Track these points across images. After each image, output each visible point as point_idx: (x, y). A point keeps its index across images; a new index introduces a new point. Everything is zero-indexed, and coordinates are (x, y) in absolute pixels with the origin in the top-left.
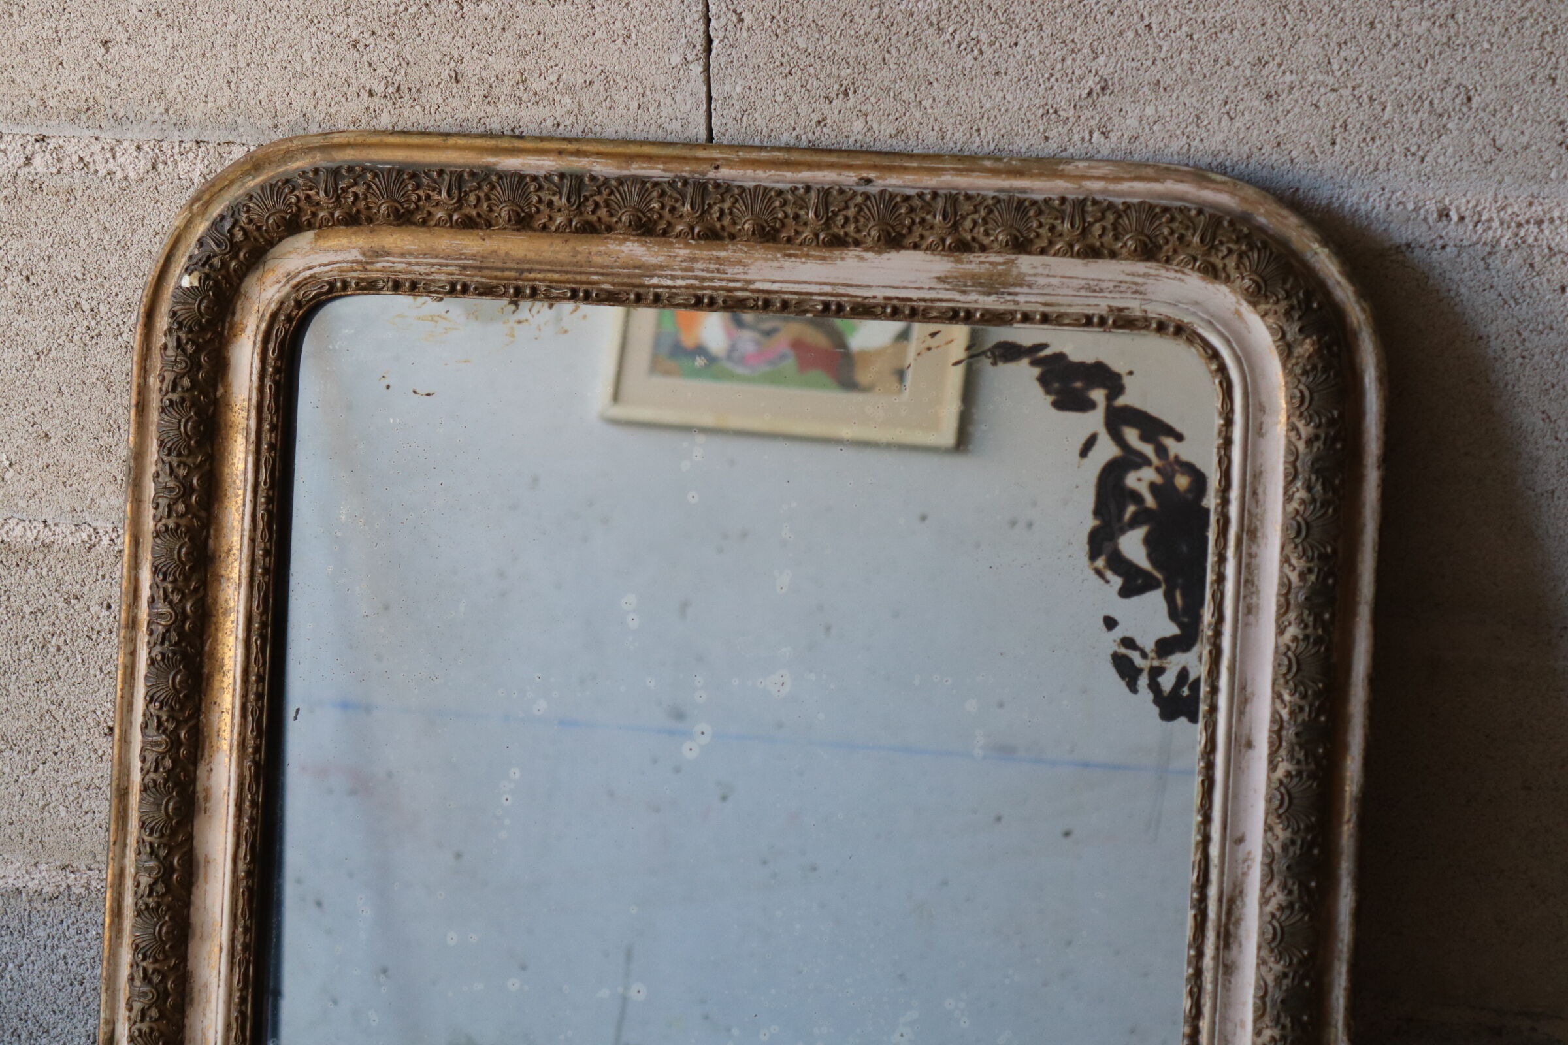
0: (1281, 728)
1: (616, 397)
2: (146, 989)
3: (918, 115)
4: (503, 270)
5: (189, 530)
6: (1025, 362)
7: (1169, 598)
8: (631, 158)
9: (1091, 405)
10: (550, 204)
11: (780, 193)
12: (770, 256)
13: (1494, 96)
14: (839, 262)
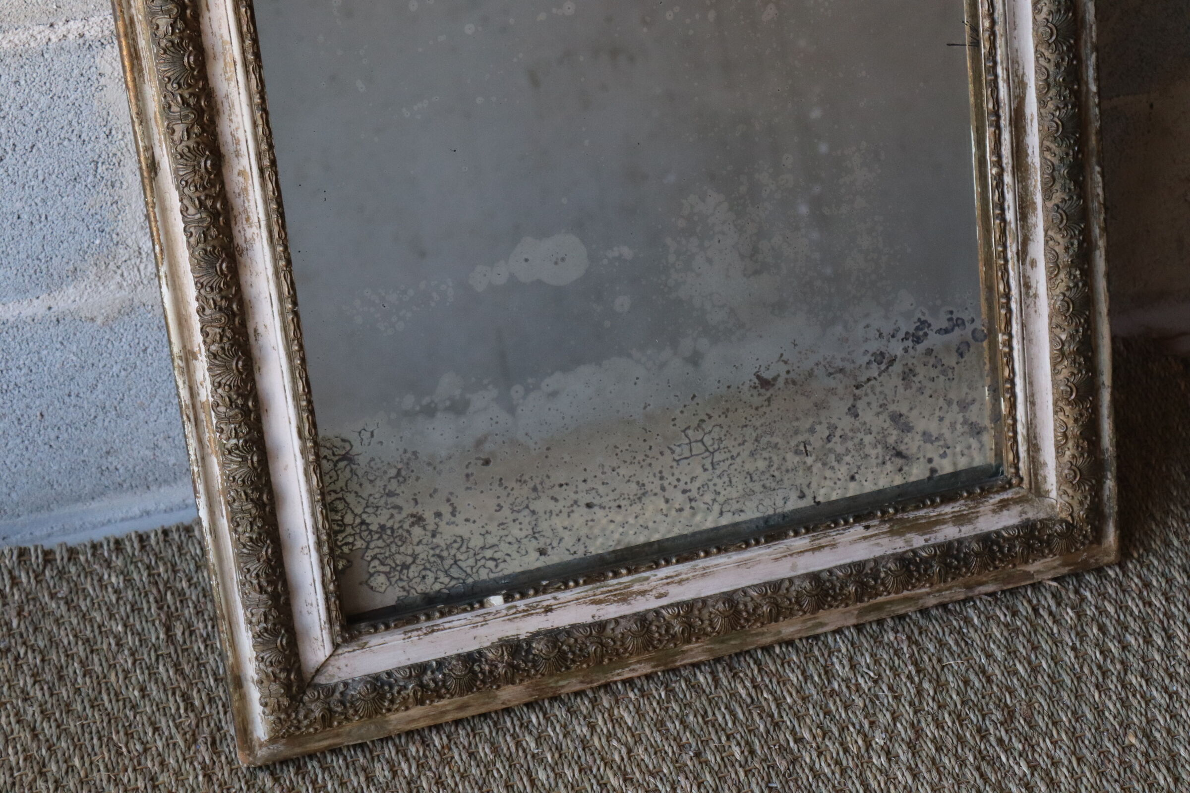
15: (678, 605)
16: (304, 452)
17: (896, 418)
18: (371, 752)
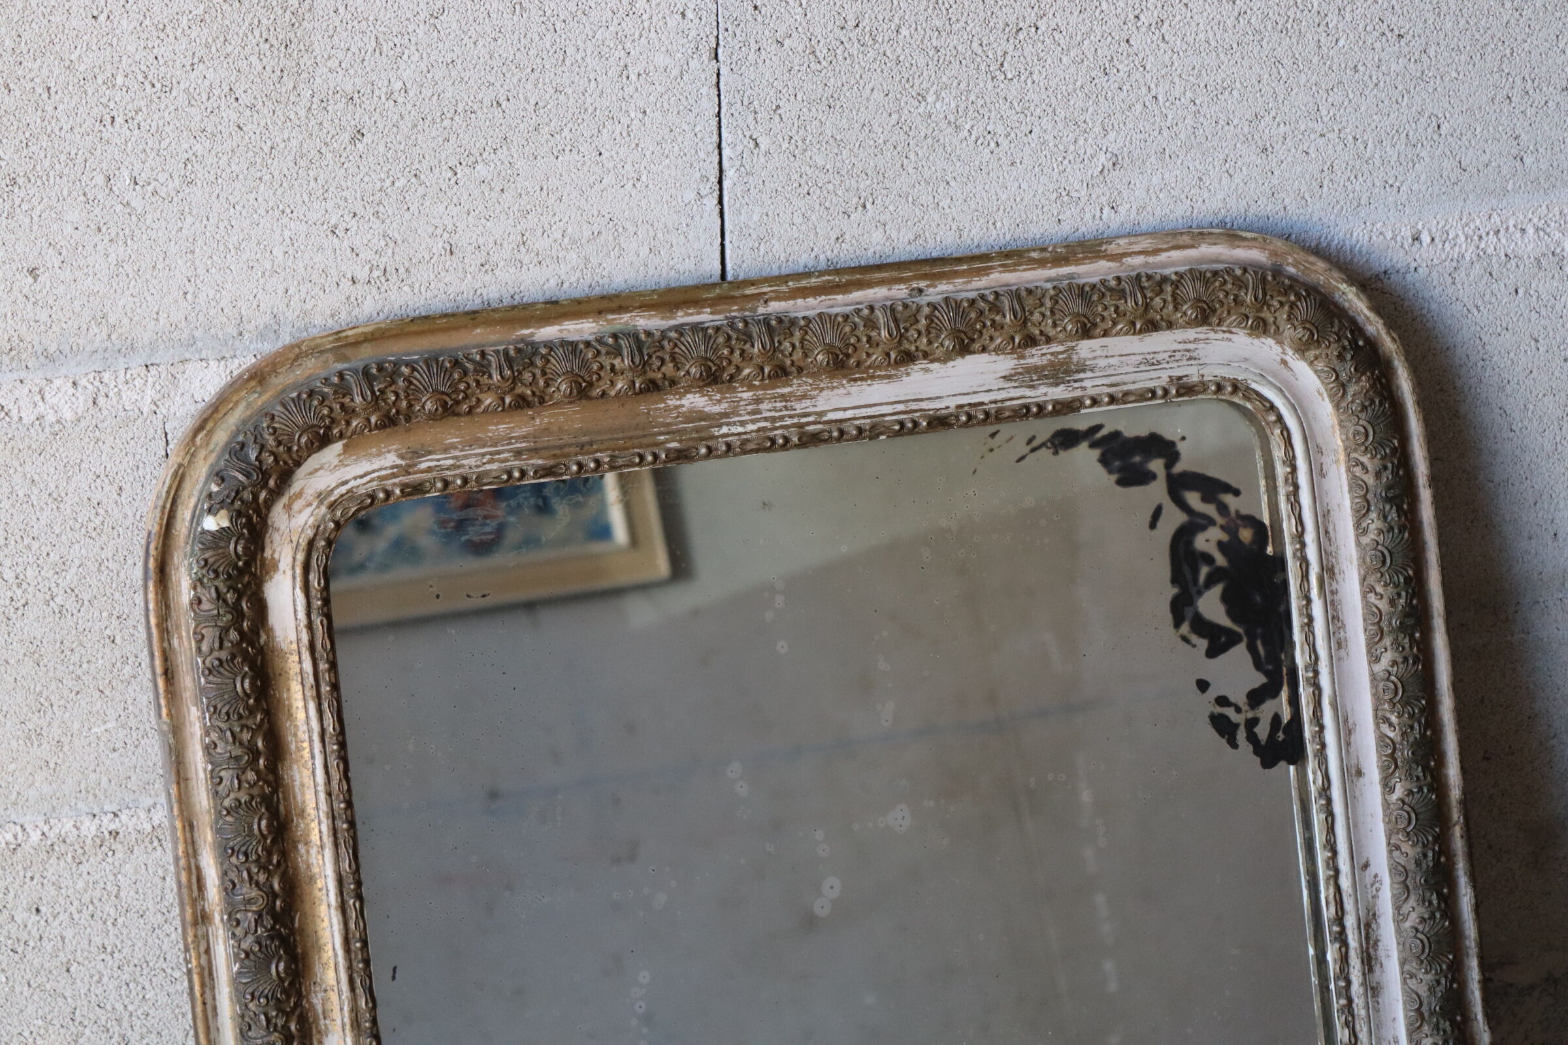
0: (1392, 750)
3: (936, 216)
4: (561, 447)
5: (262, 798)
6: (1084, 446)
7: (1252, 649)
8: (676, 306)
9: (1154, 477)
10: (613, 367)
11: (847, 316)
12: (835, 384)
13: (1459, 120)
14: (905, 378)
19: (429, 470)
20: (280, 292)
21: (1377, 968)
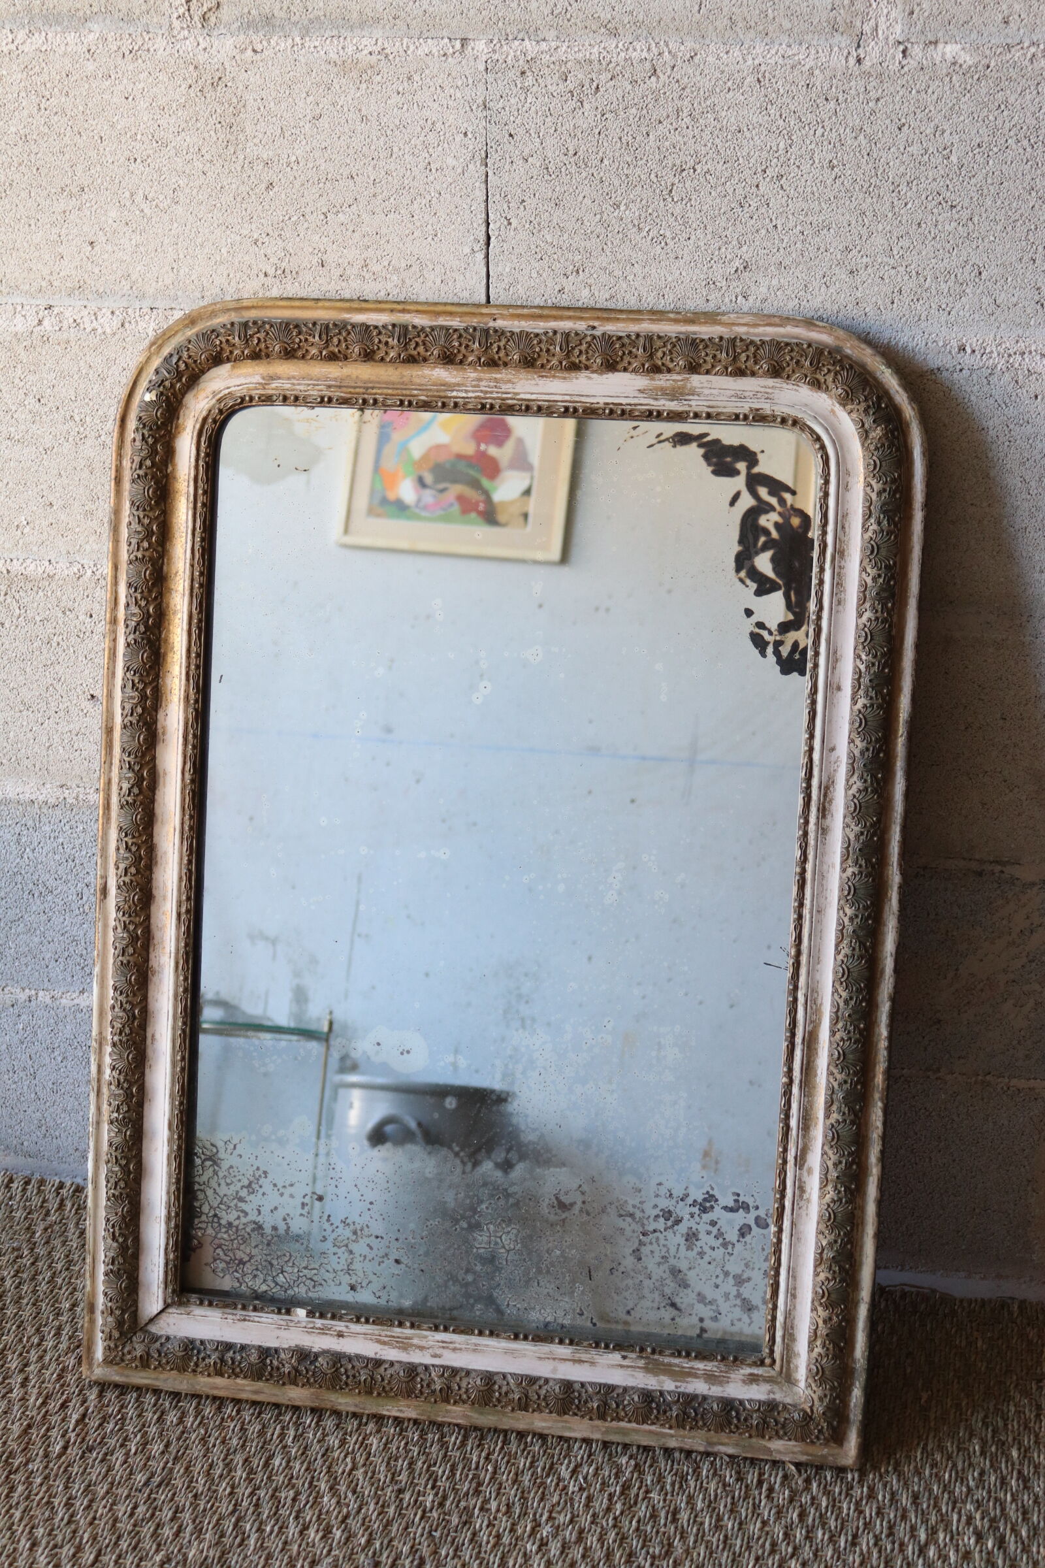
0: (860, 676)
1: (346, 531)
2: (126, 855)
3: (624, 286)
4: (355, 388)
5: (151, 559)
6: (694, 445)
7: (787, 596)
8: (438, 314)
9: (738, 473)
10: (387, 343)
11: (537, 335)
12: (530, 377)
13: (996, 271)
14: (575, 380)
15: (445, 1368)
16: (170, 1141)
17: (675, 1272)
18: (179, 1401)
19: (276, 389)
20: (225, 275)
21: (829, 817)
